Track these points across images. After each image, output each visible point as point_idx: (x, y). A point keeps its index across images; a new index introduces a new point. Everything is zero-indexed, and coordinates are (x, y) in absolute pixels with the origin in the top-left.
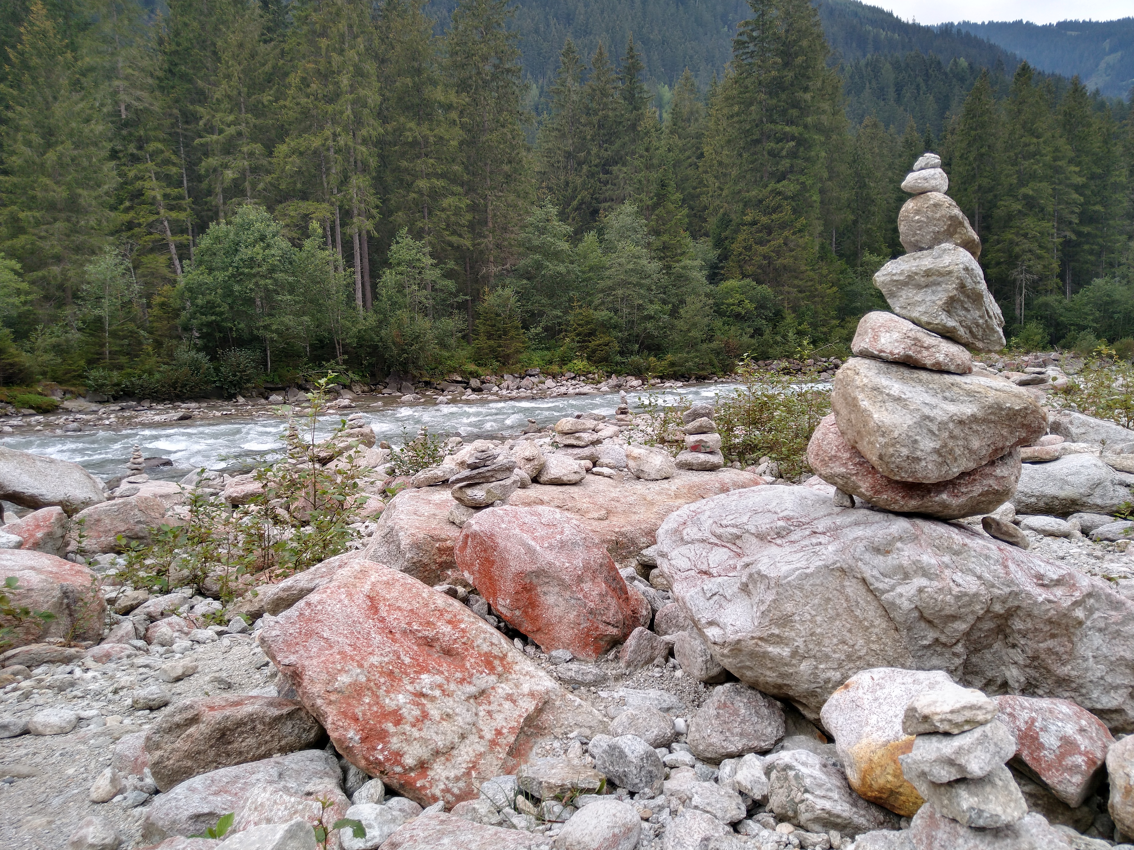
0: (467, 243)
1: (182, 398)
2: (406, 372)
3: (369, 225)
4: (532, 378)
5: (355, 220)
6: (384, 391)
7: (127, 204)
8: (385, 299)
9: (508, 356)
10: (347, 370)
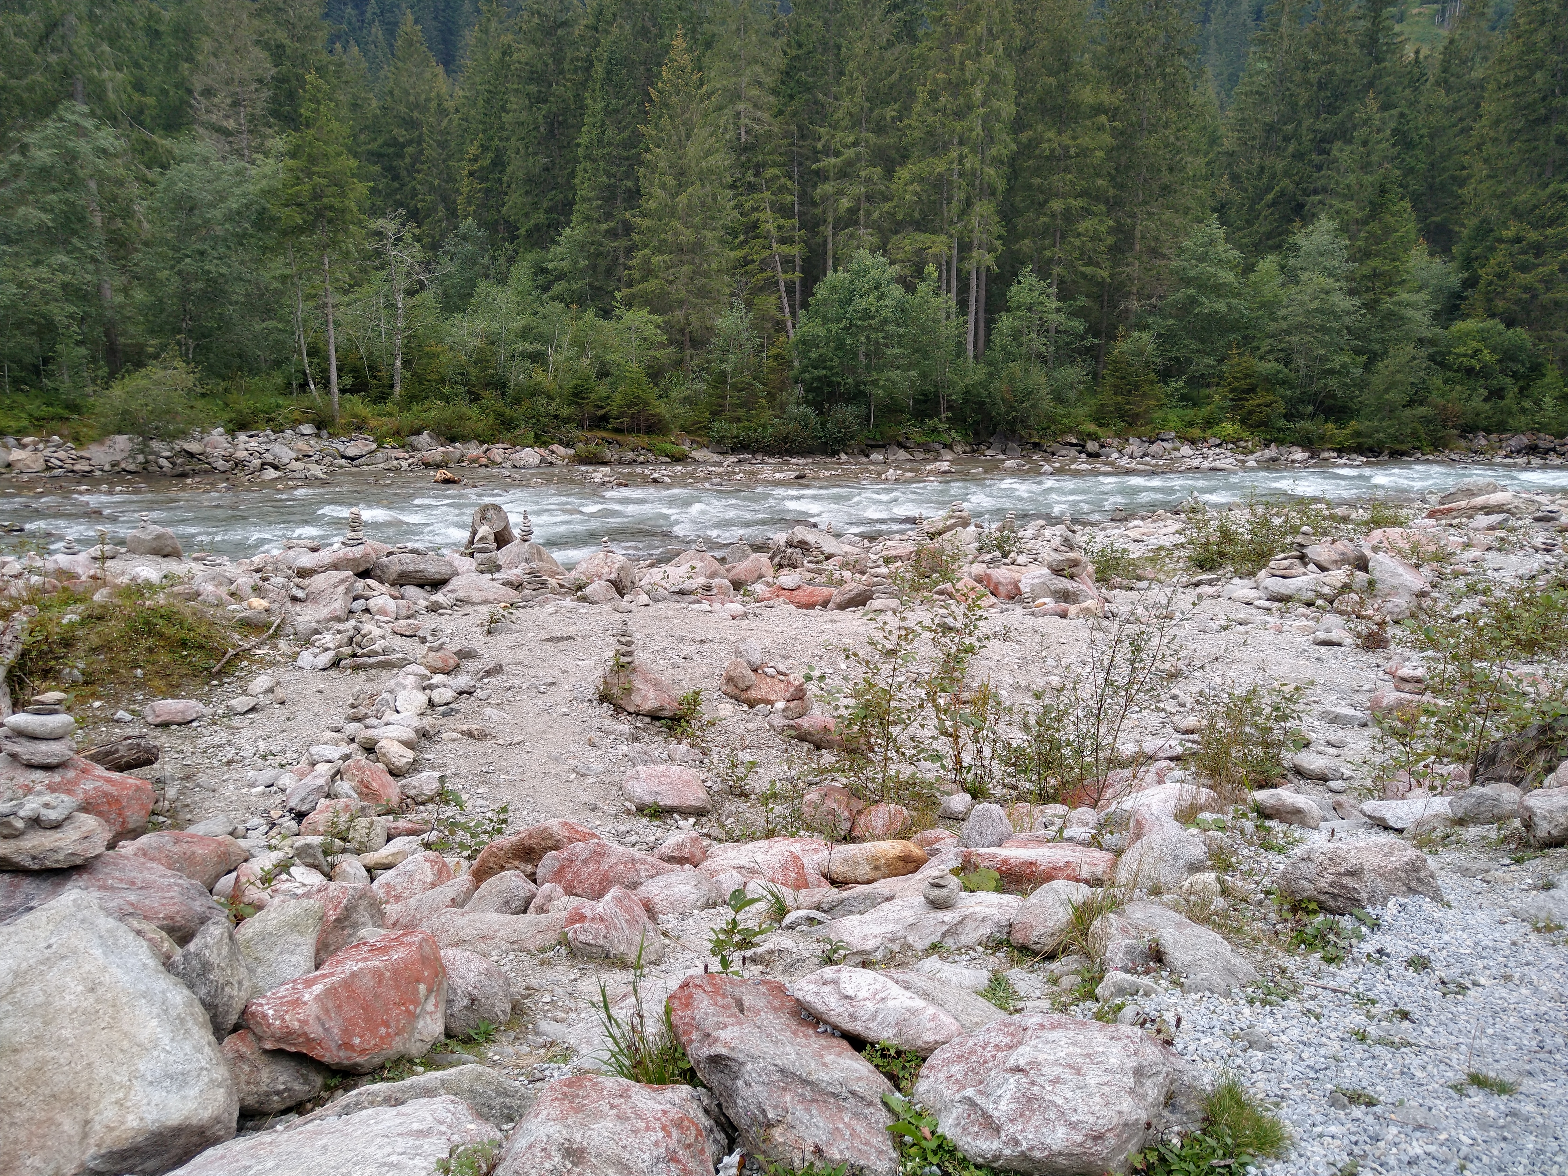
0: (1104, 274)
1: (791, 453)
2: (1013, 432)
3: (989, 259)
4: (1165, 444)
5: (974, 254)
6: (987, 452)
7: (742, 238)
8: (998, 349)
9: (1137, 416)
10: (949, 429)
